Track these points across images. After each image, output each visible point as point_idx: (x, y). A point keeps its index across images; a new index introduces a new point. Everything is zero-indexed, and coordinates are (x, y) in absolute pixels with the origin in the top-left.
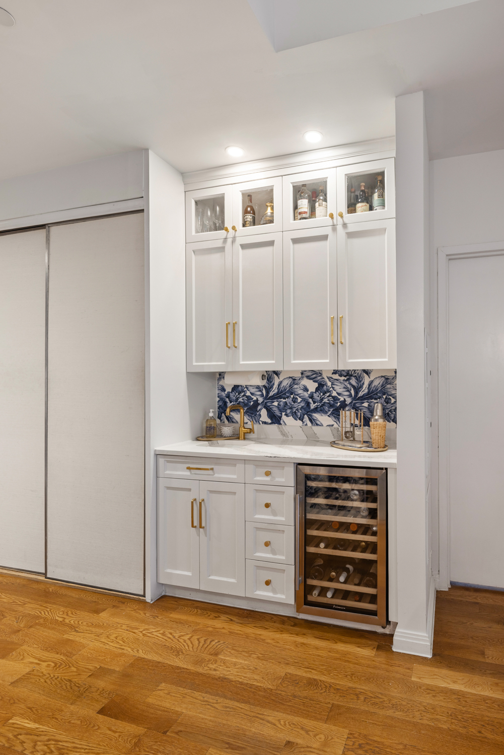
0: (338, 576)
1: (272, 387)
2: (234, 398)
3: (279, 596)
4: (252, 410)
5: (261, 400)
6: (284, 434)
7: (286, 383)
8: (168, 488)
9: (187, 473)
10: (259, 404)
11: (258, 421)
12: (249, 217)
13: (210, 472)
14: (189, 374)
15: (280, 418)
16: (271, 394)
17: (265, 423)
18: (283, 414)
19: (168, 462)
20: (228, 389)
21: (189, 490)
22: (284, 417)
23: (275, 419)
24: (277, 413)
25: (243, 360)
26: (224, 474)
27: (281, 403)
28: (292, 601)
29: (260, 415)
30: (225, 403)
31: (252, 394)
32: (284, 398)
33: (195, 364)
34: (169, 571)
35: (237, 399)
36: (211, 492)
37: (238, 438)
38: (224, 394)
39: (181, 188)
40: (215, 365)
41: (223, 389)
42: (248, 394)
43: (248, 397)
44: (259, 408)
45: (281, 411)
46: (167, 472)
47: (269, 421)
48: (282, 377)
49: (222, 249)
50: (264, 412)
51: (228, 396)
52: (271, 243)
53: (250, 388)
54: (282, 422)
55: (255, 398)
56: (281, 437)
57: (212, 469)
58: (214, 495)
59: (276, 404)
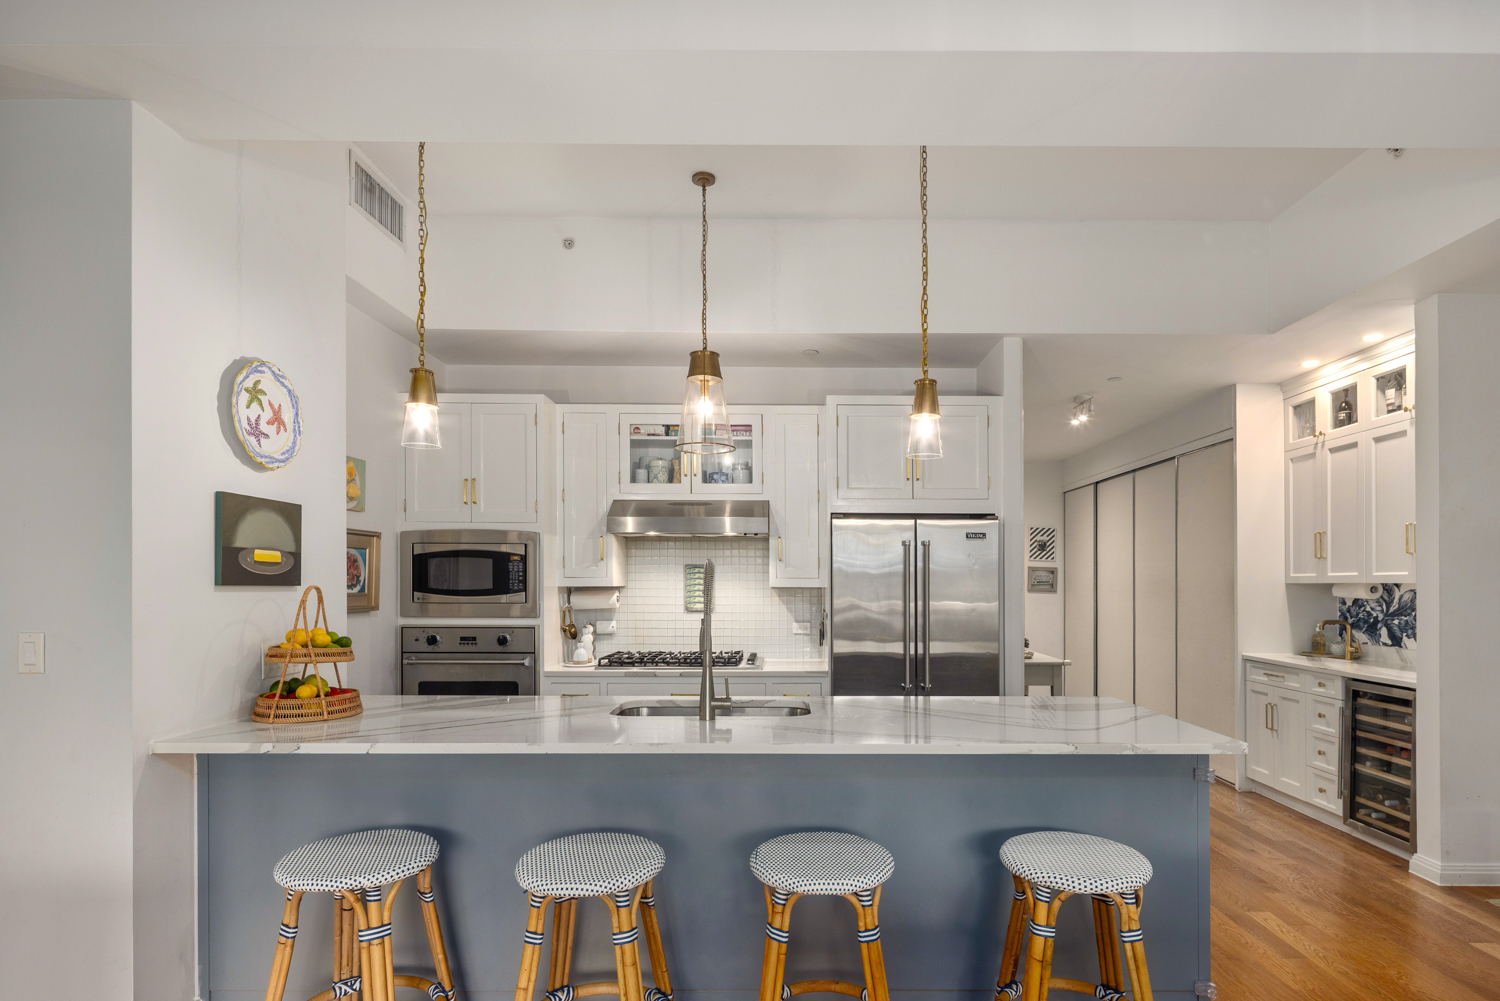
0: (1384, 800)
1: (1392, 601)
2: (1355, 613)
3: (1331, 806)
4: (1372, 630)
5: (1381, 617)
6: (1403, 660)
7: (1407, 597)
8: (1254, 691)
9: (1265, 679)
10: (1379, 622)
11: (1378, 642)
12: (1342, 415)
13: (1282, 679)
14: (1289, 586)
15: (1401, 639)
16: (1392, 610)
17: (1385, 644)
18: (1404, 634)
19: (1254, 667)
20: (1349, 603)
21: (1266, 694)
22: (1405, 639)
23: (1396, 642)
24: (1398, 633)
25: (1332, 571)
26: (1293, 683)
27: (1402, 622)
28: (1341, 815)
29: (1380, 635)
30: (1346, 619)
31: (1372, 609)
32: (1406, 616)
33: (1292, 575)
34: (1254, 767)
35: (1358, 615)
36: (1283, 698)
37: (1344, 658)
38: (1345, 608)
39: (1281, 397)
40: (1309, 576)
41: (1344, 602)
42: (1368, 609)
43: (1368, 612)
44: (1379, 625)
45: (1402, 632)
46: (1253, 677)
47: (1390, 642)
48: (1403, 590)
49: (1313, 455)
50: (1384, 632)
51: (1349, 611)
52: (1354, 445)
53: (1370, 602)
54: (1402, 645)
55: (1375, 615)
56: (1399, 662)
57: (1283, 677)
58: (1285, 702)
59: (1396, 622)
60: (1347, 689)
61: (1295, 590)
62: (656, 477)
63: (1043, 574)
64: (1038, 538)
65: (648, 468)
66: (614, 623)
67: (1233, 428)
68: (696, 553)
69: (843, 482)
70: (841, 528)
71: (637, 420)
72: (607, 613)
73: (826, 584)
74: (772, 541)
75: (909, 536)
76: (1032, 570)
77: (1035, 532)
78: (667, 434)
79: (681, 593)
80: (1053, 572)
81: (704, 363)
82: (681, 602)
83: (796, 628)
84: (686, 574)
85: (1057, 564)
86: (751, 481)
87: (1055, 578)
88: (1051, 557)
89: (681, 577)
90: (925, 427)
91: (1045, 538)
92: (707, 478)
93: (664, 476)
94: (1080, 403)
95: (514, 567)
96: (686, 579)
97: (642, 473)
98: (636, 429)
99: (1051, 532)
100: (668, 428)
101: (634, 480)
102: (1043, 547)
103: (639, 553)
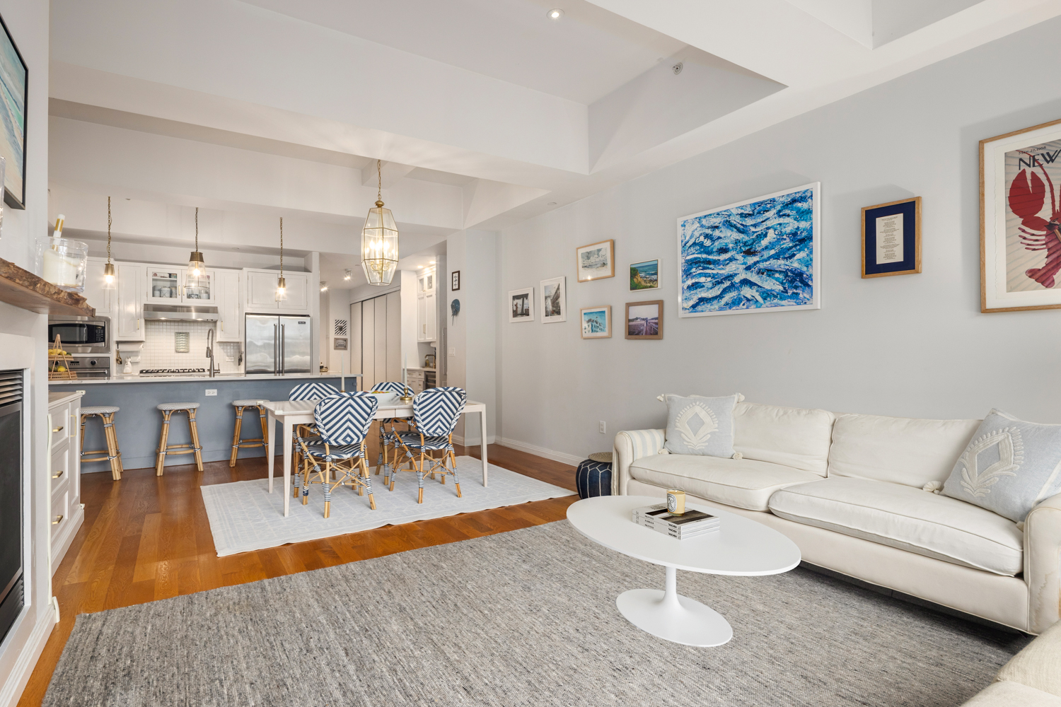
60: (425, 374)
61: (420, 344)
62: (164, 295)
63: (342, 341)
64: (339, 325)
65: (160, 291)
66: (139, 357)
67: (400, 286)
68: (180, 327)
69: (250, 301)
70: (250, 318)
71: (155, 271)
72: (135, 353)
73: (243, 341)
74: (218, 323)
75: (277, 322)
76: (336, 339)
77: (337, 322)
78: (170, 277)
79: (173, 344)
80: (346, 340)
81: (196, 257)
82: (173, 348)
83: (227, 359)
84: (176, 336)
85: (347, 337)
86: (209, 298)
87: (347, 343)
88: (345, 333)
89: (173, 337)
90: (281, 291)
91: (342, 325)
92: (189, 296)
93: (168, 295)
94: (347, 272)
95: (98, 332)
96: (176, 339)
97: (157, 293)
98: (155, 275)
99: (345, 322)
100: (170, 275)
101: (153, 296)
102: (341, 329)
103: (153, 327)
